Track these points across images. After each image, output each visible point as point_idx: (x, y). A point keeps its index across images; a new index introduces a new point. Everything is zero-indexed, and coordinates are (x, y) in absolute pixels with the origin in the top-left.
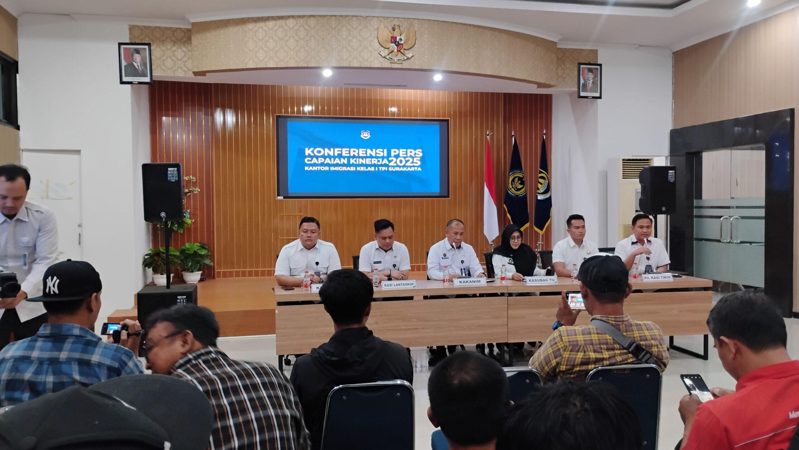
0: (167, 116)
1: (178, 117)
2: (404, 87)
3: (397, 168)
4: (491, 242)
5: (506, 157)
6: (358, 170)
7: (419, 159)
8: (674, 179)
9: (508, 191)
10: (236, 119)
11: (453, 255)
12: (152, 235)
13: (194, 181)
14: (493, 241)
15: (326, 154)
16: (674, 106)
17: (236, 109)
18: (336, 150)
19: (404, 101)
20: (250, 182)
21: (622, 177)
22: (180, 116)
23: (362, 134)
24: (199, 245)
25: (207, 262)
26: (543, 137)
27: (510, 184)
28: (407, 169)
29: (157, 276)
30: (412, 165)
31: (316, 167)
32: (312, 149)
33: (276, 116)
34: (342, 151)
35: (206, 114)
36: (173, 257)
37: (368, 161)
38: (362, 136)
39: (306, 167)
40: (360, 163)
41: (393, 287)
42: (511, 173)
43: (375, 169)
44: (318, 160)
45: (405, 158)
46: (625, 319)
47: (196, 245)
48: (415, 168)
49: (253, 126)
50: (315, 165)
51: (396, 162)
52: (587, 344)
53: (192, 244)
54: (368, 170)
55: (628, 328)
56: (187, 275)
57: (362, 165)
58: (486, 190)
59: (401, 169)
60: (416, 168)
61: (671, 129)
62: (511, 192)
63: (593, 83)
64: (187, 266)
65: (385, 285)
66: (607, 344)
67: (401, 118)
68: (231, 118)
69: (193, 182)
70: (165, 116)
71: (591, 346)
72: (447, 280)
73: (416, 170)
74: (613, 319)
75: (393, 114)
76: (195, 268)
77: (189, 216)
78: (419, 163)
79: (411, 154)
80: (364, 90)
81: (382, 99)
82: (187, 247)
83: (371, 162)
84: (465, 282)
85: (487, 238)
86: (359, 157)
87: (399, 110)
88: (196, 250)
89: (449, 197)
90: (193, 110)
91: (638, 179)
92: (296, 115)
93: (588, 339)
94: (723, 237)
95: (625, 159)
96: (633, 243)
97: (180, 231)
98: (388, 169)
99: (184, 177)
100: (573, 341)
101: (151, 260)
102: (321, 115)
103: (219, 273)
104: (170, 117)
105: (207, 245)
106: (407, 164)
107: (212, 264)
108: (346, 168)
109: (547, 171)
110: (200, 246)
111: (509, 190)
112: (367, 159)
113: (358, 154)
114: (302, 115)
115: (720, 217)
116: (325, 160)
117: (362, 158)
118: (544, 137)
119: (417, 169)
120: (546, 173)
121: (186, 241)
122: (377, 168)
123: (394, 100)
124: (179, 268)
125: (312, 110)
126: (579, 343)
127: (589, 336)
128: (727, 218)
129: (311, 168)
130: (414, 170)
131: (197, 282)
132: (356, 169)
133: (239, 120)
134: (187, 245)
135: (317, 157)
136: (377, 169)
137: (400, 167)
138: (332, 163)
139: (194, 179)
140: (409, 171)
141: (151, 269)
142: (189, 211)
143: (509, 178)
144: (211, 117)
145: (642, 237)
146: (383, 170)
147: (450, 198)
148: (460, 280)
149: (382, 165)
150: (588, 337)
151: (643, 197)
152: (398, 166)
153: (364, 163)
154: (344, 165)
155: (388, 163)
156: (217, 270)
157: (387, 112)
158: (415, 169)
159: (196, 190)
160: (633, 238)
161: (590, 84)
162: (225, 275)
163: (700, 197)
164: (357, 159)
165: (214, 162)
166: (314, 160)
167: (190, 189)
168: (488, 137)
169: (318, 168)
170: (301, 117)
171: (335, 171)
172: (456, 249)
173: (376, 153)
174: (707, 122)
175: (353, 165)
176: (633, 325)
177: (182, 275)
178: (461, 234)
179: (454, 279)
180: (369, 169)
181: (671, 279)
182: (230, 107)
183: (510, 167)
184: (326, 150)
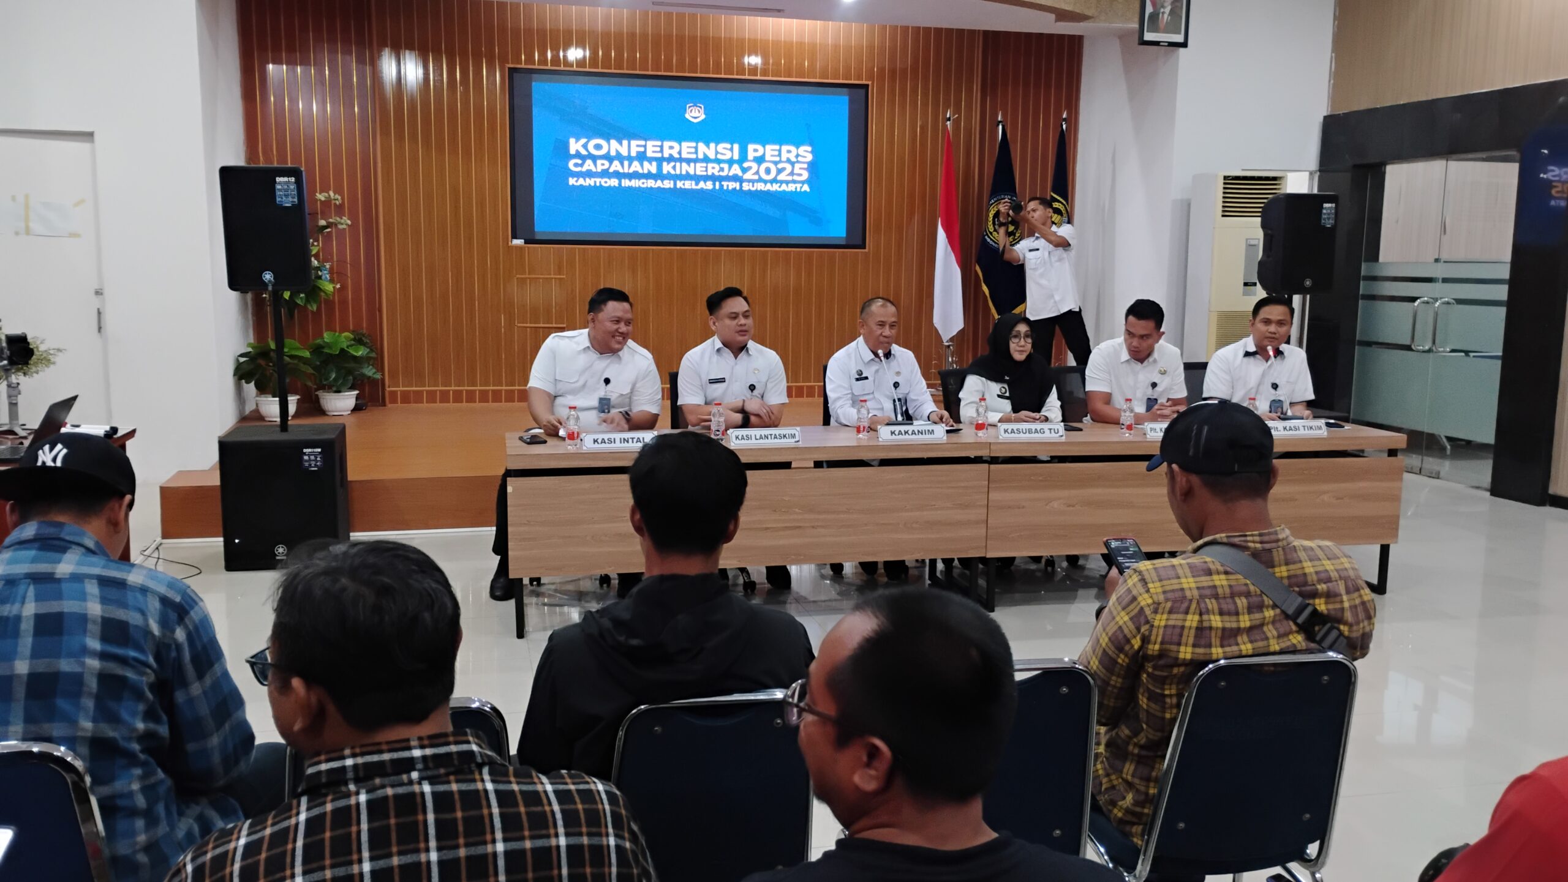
0: (277, 61)
1: (300, 65)
2: (778, 12)
3: (759, 184)
4: (947, 342)
5: (982, 169)
6: (678, 187)
7: (805, 166)
8: (1333, 222)
9: (986, 237)
10: (424, 74)
11: (877, 371)
12: (253, 315)
13: (337, 203)
14: (952, 339)
15: (613, 153)
16: (1335, 68)
17: (423, 54)
18: (634, 143)
19: (777, 43)
20: (456, 209)
21: (1221, 213)
22: (305, 62)
23: (688, 111)
24: (352, 336)
25: (369, 371)
26: (1062, 125)
27: (990, 223)
28: (780, 187)
29: (265, 399)
30: (790, 178)
31: (593, 180)
32: (583, 141)
33: (509, 68)
34: (645, 146)
35: (361, 61)
36: (296, 362)
37: (700, 169)
38: (687, 116)
39: (570, 179)
40: (684, 172)
41: (753, 441)
42: (993, 201)
43: (714, 185)
44: (595, 165)
45: (776, 163)
46: (1281, 536)
47: (345, 337)
48: (797, 185)
49: (459, 89)
50: (589, 174)
51: (757, 173)
52: (1206, 596)
53: (337, 334)
54: (699, 187)
55: (1289, 557)
56: (328, 397)
57: (688, 177)
58: (941, 235)
59: (769, 187)
60: (799, 186)
61: (1325, 114)
62: (991, 239)
63: (1172, 12)
64: (326, 379)
65: (737, 438)
66: (1248, 594)
67: (770, 78)
68: (412, 71)
69: (335, 204)
70: (274, 63)
71: (1214, 601)
72: (864, 428)
73: (798, 190)
74: (1257, 539)
75: (753, 70)
76: (343, 384)
77: (328, 276)
78: (805, 175)
79: (789, 155)
80: (693, 16)
81: (730, 38)
82: (325, 340)
83: (706, 171)
84: (903, 433)
85: (940, 332)
86: (681, 160)
87: (765, 62)
88: (344, 346)
89: (865, 248)
90: (333, 52)
91: (1259, 219)
92: (549, 67)
93: (1205, 584)
94: (1416, 343)
95: (1229, 177)
96: (1247, 354)
97: (311, 306)
98: (741, 186)
99: (317, 194)
100: (1173, 591)
101: (252, 366)
102: (602, 68)
103: (393, 394)
104: (283, 64)
105: (368, 338)
106: (780, 178)
107: (378, 376)
108: (653, 181)
109: (1066, 198)
110: (354, 340)
111: (987, 235)
112: (698, 165)
113: (680, 153)
114: (562, 68)
115: (1413, 299)
116: (611, 163)
117: (688, 161)
118: (1064, 127)
119: (801, 187)
120: (1065, 203)
121: (324, 327)
122: (717, 184)
123: (755, 41)
124: (309, 384)
125: (585, 57)
126: (1188, 594)
127: (1208, 578)
128: (1428, 303)
129: (581, 181)
130: (794, 190)
131: (349, 412)
132: (675, 184)
133: (429, 74)
134: (327, 337)
135: (594, 159)
136: (717, 187)
137: (765, 182)
138: (626, 170)
139: (337, 199)
140: (784, 191)
141: (253, 384)
142: (328, 266)
143: (988, 211)
144: (371, 67)
145: (1266, 342)
146: (730, 188)
147: (866, 250)
148: (893, 428)
149: (728, 178)
150: (1205, 581)
151: (1268, 257)
152: (760, 180)
153: (692, 172)
154: (649, 176)
155: (740, 174)
156: (389, 387)
157: (741, 65)
158: (796, 188)
159: (342, 221)
160: (1250, 344)
161: (1166, 16)
162: (406, 398)
163: (1374, 256)
164: (678, 164)
165: (379, 165)
166: (589, 165)
167: (331, 220)
168: (948, 122)
169: (595, 182)
170: (563, 73)
171: (630, 188)
172: (882, 358)
173: (717, 153)
174: (1402, 103)
175: (669, 176)
176: (1297, 548)
177: (317, 399)
178: (892, 326)
179: (879, 427)
180: (702, 185)
181: (1324, 432)
182: (411, 48)
183: (990, 188)
184: (613, 142)
